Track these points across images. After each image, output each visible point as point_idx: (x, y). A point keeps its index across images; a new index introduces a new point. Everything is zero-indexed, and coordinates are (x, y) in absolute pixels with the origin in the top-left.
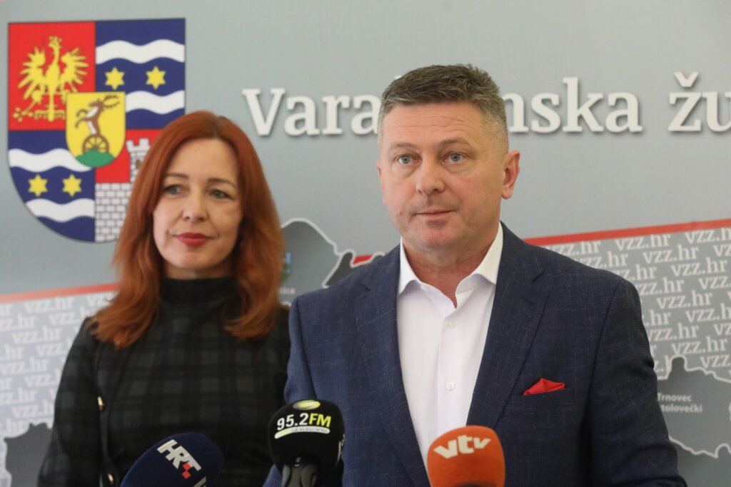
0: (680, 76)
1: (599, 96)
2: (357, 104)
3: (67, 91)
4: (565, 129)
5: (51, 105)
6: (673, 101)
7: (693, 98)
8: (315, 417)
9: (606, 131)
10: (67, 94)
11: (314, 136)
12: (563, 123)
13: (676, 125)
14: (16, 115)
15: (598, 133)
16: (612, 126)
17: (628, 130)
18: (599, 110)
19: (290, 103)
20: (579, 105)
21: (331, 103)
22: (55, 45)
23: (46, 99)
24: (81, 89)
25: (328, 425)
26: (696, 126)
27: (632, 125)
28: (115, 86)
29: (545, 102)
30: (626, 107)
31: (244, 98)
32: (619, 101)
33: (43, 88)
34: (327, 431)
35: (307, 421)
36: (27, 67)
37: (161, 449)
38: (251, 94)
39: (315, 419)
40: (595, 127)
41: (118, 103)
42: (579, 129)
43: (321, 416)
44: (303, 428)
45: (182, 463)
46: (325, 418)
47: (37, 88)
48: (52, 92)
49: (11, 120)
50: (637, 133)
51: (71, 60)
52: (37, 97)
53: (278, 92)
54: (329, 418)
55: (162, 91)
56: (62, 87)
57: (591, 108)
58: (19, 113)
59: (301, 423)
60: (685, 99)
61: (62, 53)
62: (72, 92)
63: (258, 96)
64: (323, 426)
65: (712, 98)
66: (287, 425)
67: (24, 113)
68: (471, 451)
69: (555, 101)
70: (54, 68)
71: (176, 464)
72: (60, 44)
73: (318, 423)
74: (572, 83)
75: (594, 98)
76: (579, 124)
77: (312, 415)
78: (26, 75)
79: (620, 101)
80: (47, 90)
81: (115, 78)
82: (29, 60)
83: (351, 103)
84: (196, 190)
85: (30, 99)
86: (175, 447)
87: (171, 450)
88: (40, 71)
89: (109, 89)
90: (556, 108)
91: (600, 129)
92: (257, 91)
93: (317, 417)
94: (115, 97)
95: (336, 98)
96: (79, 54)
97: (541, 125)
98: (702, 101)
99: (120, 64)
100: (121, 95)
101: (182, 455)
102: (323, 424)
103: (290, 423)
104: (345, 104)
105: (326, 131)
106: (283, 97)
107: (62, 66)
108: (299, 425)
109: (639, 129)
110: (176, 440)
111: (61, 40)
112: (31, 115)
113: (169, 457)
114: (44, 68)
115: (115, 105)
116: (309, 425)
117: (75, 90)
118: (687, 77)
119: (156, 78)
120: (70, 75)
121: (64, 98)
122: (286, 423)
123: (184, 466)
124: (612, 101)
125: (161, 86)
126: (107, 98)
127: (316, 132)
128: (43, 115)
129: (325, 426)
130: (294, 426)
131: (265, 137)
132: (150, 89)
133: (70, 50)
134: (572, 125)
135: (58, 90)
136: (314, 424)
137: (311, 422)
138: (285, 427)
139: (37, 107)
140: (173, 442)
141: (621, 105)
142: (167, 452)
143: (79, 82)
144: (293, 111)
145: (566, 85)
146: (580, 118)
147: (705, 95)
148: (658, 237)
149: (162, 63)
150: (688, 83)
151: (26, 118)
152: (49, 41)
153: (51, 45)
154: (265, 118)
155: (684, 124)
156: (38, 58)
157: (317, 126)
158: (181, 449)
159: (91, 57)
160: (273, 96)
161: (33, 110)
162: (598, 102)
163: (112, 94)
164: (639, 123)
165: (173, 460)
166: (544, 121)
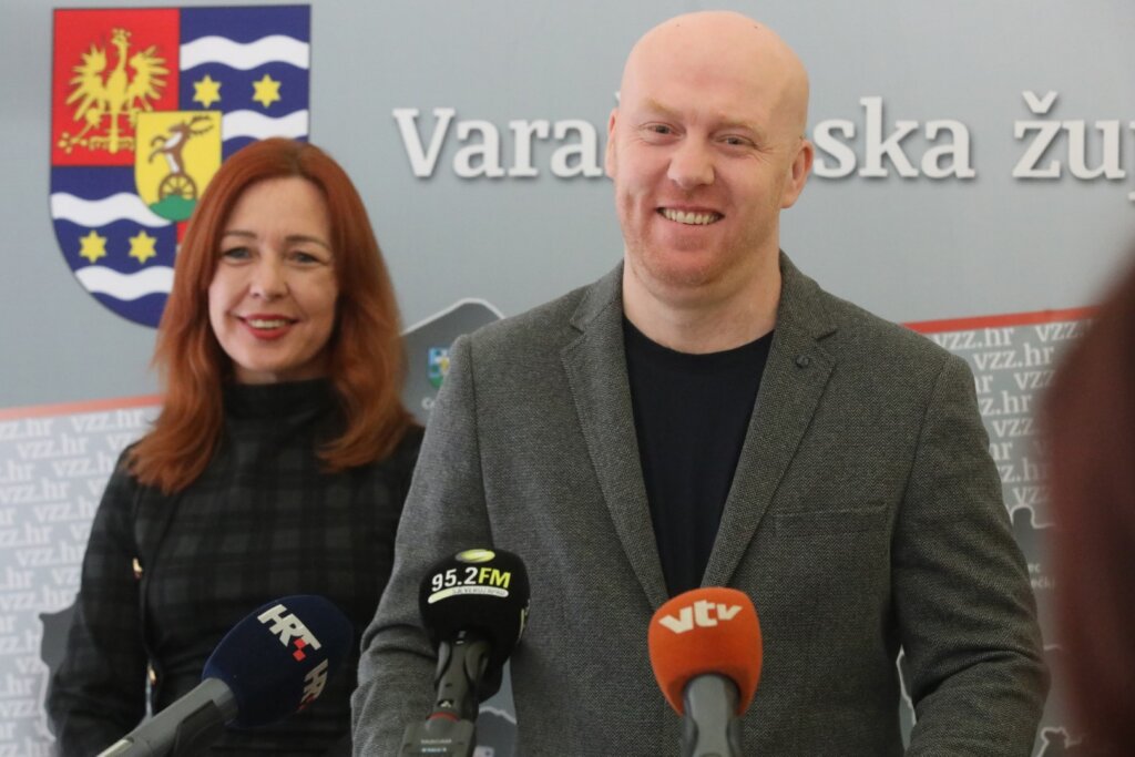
0: (1030, 97)
1: (913, 125)
2: (560, 133)
3: (137, 110)
4: (863, 172)
5: (114, 130)
6: (1019, 133)
7: (1049, 129)
8: (486, 573)
9: (922, 175)
10: (137, 113)
11: (496, 179)
12: (859, 164)
13: (1024, 168)
14: (62, 144)
15: (910, 179)
16: (931, 169)
17: (953, 175)
18: (913, 145)
19: (462, 130)
20: (884, 138)
21: (522, 130)
22: (121, 41)
23: (106, 121)
24: (158, 106)
25: (506, 585)
26: (1053, 170)
27: (960, 167)
28: (207, 103)
29: (833, 132)
30: (952, 142)
31: (395, 121)
32: (941, 132)
33: (102, 105)
34: (505, 593)
35: (476, 578)
36: (79, 74)
37: (263, 618)
38: (405, 117)
39: (487, 576)
40: (905, 169)
41: (211, 127)
42: (883, 172)
43: (496, 573)
44: (469, 588)
45: (293, 639)
46: (501, 574)
47: (94, 104)
48: (115, 111)
49: (55, 151)
50: (967, 180)
51: (145, 65)
52: (94, 118)
53: (445, 115)
54: (507, 576)
55: (276, 110)
56: (131, 103)
57: (902, 143)
58: (68, 140)
59: (467, 581)
60: (1038, 131)
61: (131, 53)
62: (144, 110)
63: (416, 120)
64: (498, 586)
65: (1076, 129)
66: (447, 584)
67: (75, 140)
68: (713, 623)
69: (849, 132)
70: (119, 76)
71: (285, 640)
72: (129, 40)
73: (491, 582)
74: (873, 105)
75: (904, 127)
76: (883, 166)
77: (483, 570)
78: (77, 86)
79: (943, 133)
80: (107, 107)
81: (207, 91)
82: (82, 63)
83: (551, 132)
84: (268, 253)
85: (83, 121)
86: (283, 615)
87: (277, 619)
88: (98, 80)
89: (199, 106)
90: (850, 142)
91: (914, 173)
92: (414, 112)
93: (489, 573)
94: (207, 118)
95: (530, 123)
96: (155, 55)
97: (827, 166)
98: (1061, 134)
99: (215, 70)
100: (215, 115)
101: (293, 626)
102: (499, 583)
103: (450, 581)
104: (543, 133)
105: (513, 172)
106: (452, 122)
107: (131, 73)
108: (463, 585)
109: (971, 173)
110: (284, 605)
111: (129, 34)
112: (84, 143)
113: (274, 629)
114: (105, 75)
115: (206, 130)
116: (478, 584)
117: (149, 107)
118: (1040, 98)
119: (267, 91)
120: (142, 86)
121: (132, 120)
122: (444, 581)
123: (296, 643)
124: (931, 133)
125: (274, 103)
126: (196, 120)
127: (499, 172)
128: (102, 144)
129: (501, 586)
130: (456, 585)
131: (424, 179)
132: (258, 107)
133: (143, 49)
134: (873, 167)
135: (124, 107)
136: (486, 582)
137: (481, 581)
138: (444, 588)
139: (93, 132)
140: (280, 608)
141: (945, 138)
142: (272, 622)
143: (155, 96)
144: (466, 142)
145: (864, 109)
146: (885, 156)
147: (1066, 125)
148: (996, 332)
149: (277, 70)
150: (1043, 107)
151: (77, 148)
152: (112, 36)
153: (115, 41)
154: (425, 152)
155: (1035, 167)
156: (96, 61)
157: (500, 164)
158: (291, 618)
159: (172, 59)
160: (437, 119)
161: (87, 136)
162: (912, 134)
163: (203, 114)
164: (971, 165)
165: (280, 633)
166: (832, 160)
